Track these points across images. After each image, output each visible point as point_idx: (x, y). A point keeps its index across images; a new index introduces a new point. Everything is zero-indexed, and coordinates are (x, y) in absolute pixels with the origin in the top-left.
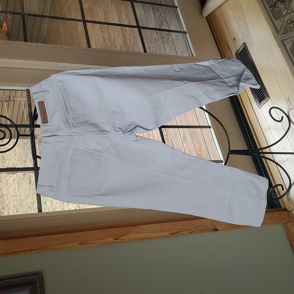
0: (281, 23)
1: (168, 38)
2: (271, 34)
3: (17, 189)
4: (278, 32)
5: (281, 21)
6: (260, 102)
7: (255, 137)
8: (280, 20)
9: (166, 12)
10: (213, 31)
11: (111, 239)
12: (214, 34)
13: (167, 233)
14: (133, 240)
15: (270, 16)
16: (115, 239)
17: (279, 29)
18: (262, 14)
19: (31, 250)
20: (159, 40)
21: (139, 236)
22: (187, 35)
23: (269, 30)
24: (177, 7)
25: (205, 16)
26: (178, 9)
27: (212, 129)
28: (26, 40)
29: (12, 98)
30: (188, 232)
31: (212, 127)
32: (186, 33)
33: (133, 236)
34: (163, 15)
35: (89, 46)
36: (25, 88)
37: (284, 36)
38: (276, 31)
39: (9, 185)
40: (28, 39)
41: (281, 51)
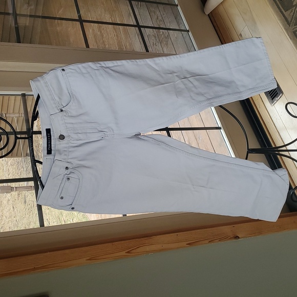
0: (292, 14)
1: (167, 41)
2: (282, 26)
3: (12, 209)
4: (289, 24)
5: (292, 11)
6: (272, 99)
7: (269, 137)
8: (290, 11)
9: (164, 14)
10: (217, 28)
11: (123, 253)
12: (218, 31)
13: (184, 244)
14: (148, 252)
15: (279, 8)
16: (128, 252)
17: (289, 19)
18: (270, 6)
19: (35, 269)
20: (157, 44)
21: (153, 247)
22: (190, 33)
23: (279, 22)
24: (177, 6)
25: (207, 14)
26: (179, 8)
27: (222, 131)
28: (19, 42)
29: (4, 115)
30: (207, 241)
31: (222, 128)
32: (188, 31)
33: (147, 248)
34: (160, 18)
35: (87, 46)
36: (20, 93)
37: (295, 27)
38: (287, 22)
39: (3, 206)
40: (21, 40)
41: (294, 43)
